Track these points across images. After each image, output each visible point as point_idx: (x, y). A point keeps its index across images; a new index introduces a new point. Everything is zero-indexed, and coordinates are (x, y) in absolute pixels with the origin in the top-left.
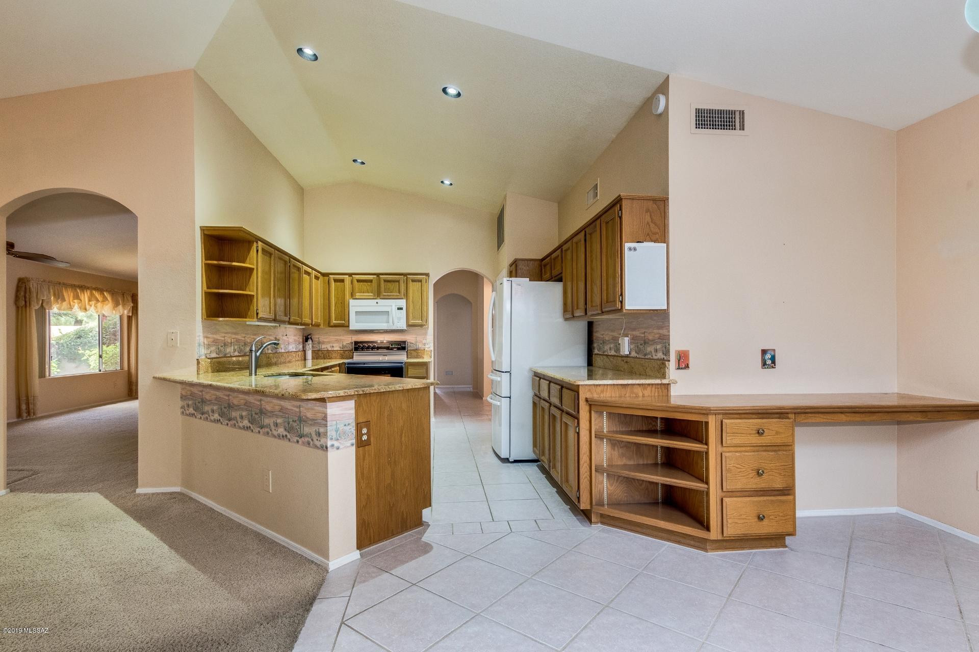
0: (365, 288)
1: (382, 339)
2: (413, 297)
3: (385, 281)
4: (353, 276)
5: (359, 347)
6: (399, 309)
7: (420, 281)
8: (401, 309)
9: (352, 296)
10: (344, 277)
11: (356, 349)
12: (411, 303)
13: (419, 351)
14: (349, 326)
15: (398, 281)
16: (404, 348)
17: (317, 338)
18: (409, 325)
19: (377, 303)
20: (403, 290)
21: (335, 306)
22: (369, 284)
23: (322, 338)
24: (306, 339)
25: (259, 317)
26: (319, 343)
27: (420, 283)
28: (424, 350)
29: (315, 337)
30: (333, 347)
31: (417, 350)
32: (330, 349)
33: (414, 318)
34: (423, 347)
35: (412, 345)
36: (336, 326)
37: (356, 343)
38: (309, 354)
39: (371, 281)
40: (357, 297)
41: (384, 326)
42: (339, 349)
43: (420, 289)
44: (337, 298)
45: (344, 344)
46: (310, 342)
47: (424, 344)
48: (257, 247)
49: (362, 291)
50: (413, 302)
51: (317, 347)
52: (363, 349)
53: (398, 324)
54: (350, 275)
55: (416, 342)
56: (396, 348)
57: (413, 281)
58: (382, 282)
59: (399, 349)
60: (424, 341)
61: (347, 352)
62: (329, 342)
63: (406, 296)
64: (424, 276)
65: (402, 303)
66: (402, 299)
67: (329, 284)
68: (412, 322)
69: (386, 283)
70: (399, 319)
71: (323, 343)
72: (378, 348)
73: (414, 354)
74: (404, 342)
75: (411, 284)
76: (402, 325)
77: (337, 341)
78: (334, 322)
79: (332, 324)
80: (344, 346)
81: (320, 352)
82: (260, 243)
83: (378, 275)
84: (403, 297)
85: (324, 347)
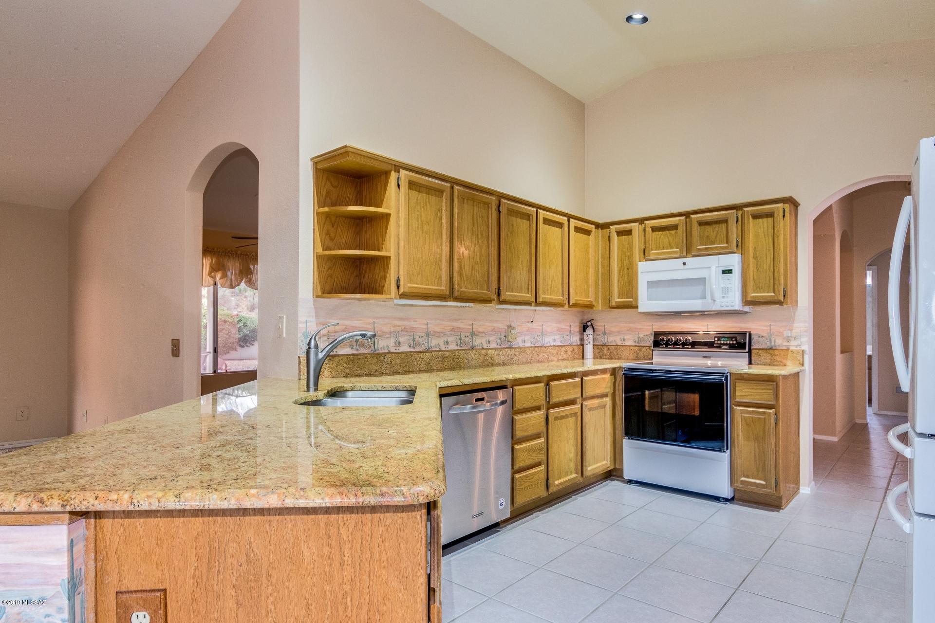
0: (665, 241)
1: (705, 329)
2: (755, 249)
3: (702, 224)
4: (646, 222)
5: (661, 341)
6: (724, 272)
7: (770, 215)
8: (729, 271)
9: (645, 255)
10: (632, 226)
11: (657, 344)
12: (751, 259)
13: (776, 352)
14: (637, 307)
15: (725, 221)
16: (741, 346)
17: (601, 326)
18: (747, 302)
19: (684, 264)
20: (735, 236)
21: (619, 274)
22: (673, 232)
23: (608, 328)
24: (584, 328)
25: (402, 290)
26: (605, 333)
27: (770, 220)
28: (788, 349)
29: (599, 325)
30: (624, 340)
31: (771, 349)
32: (620, 344)
33: (757, 288)
34: (786, 343)
35: (761, 339)
36: (619, 307)
37: (657, 334)
38: (589, 350)
39: (675, 227)
40: (652, 257)
41: (696, 305)
42: (634, 344)
43: (771, 230)
44: (621, 262)
45: (641, 335)
46: (589, 331)
47: (788, 340)
48: (399, 179)
49: (661, 245)
50: (755, 258)
51: (601, 340)
52: (667, 344)
53: (724, 300)
54: (641, 221)
55: (771, 334)
56: (726, 344)
57: (756, 216)
58: (695, 226)
59: (732, 347)
60: (787, 333)
61: (644, 349)
62: (619, 333)
63: (741, 246)
64: (780, 205)
65: (734, 261)
66: (733, 253)
67: (609, 240)
68: (753, 295)
69: (703, 227)
70: (726, 291)
71: (610, 333)
72: (694, 344)
73: (765, 357)
74: (743, 334)
75: (751, 224)
76: (734, 301)
77: (630, 330)
78: (616, 300)
79: (613, 304)
80: (640, 340)
81: (605, 348)
82: (403, 172)
83: (687, 215)
84: (735, 249)
85: (611, 340)
